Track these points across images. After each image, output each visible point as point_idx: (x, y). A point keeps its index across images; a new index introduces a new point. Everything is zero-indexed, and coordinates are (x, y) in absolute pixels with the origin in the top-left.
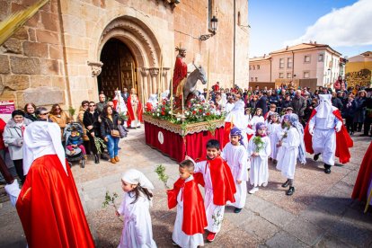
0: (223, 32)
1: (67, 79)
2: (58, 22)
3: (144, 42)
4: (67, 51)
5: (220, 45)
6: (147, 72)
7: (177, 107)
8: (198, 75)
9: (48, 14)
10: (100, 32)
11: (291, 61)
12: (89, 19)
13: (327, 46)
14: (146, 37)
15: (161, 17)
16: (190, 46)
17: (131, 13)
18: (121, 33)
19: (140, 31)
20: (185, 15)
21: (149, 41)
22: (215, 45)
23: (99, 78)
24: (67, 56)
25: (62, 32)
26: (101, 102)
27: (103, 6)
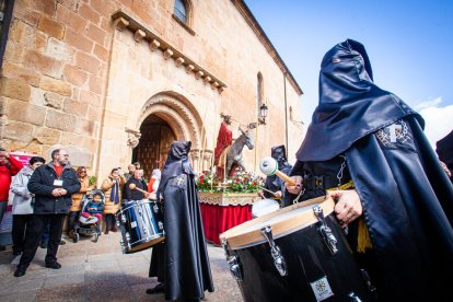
0: (274, 124)
1: (100, 142)
2: (103, 86)
3: (187, 121)
4: (106, 113)
8: (244, 139)
9: (96, 78)
10: (143, 102)
14: (190, 116)
15: (208, 98)
17: (178, 90)
18: (165, 109)
19: (185, 109)
21: (193, 121)
23: (135, 151)
24: (106, 118)
25: (107, 95)
27: (151, 78)
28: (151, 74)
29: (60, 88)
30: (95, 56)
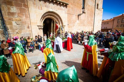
1: (31, 30)
2: (29, 16)
4: (31, 23)
5: (88, 17)
9: (26, 14)
12: (37, 14)
15: (62, 10)
16: (74, 18)
17: (51, 10)
20: (72, 8)
21: (58, 18)
22: (85, 17)
27: (42, 9)
28: (41, 8)
29: (18, 19)
30: (24, 8)
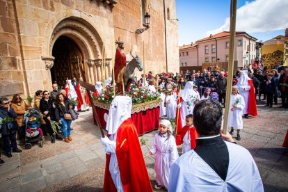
0: (155, 25)
1: (25, 72)
2: (15, 25)
3: (89, 38)
4: (23, 49)
5: (154, 37)
6: (93, 63)
7: (119, 91)
8: (135, 63)
9: (6, 19)
10: (51, 31)
11: (214, 47)
12: (41, 21)
13: (245, 33)
14: (90, 34)
15: (102, 16)
16: (127, 39)
17: (77, 14)
18: (69, 31)
19: (85, 29)
20: (122, 13)
21: (93, 37)
22: (149, 37)
23: (52, 70)
24: (24, 52)
25: (19, 33)
26: (55, 91)
27: (53, 9)
28: (52, 5)
